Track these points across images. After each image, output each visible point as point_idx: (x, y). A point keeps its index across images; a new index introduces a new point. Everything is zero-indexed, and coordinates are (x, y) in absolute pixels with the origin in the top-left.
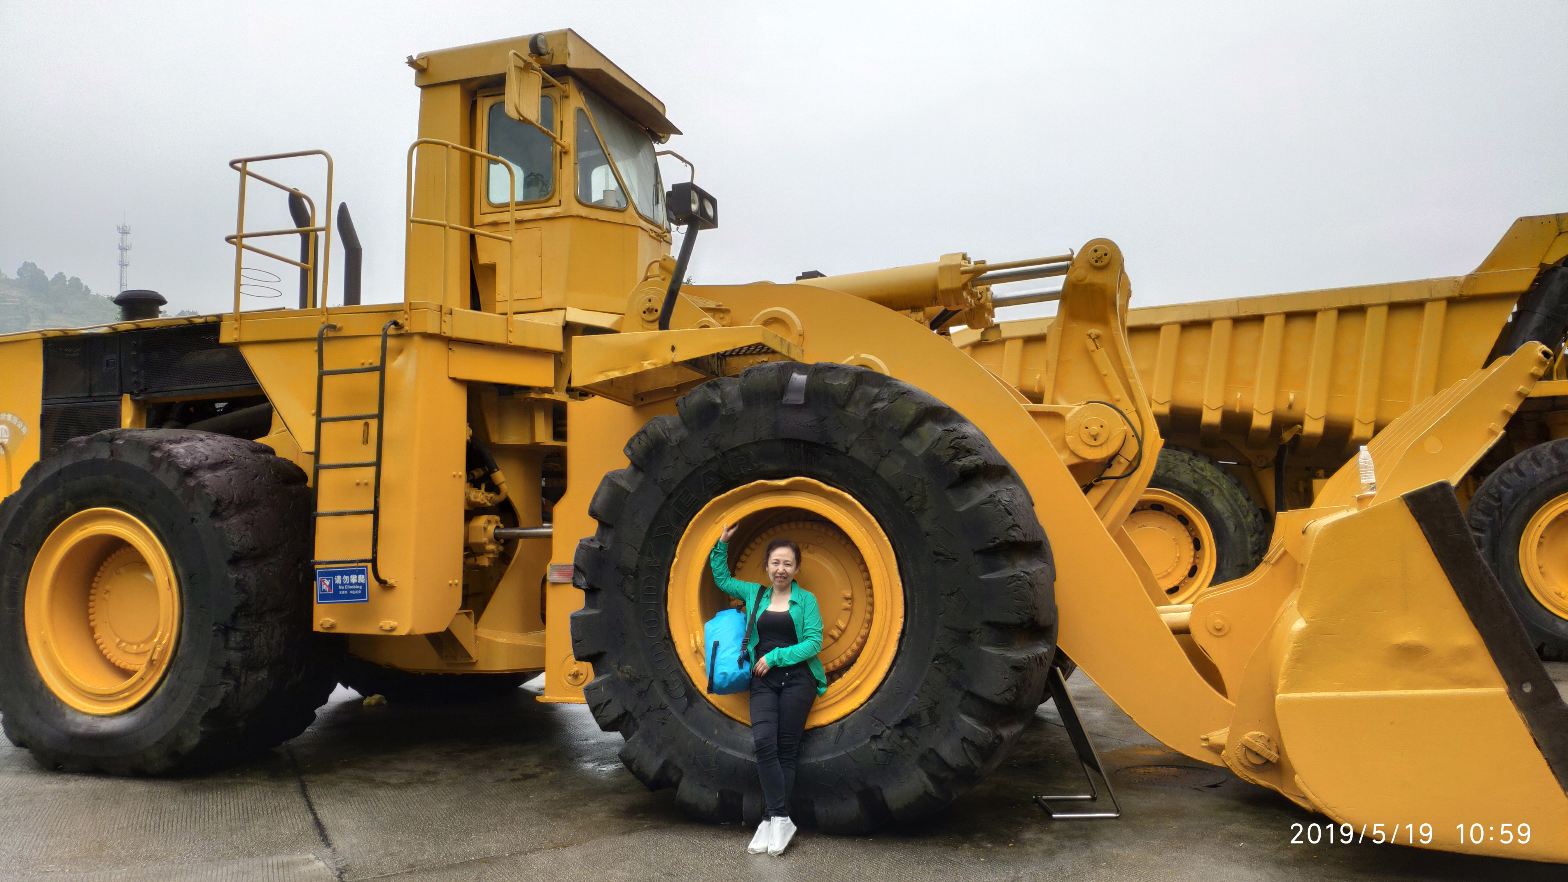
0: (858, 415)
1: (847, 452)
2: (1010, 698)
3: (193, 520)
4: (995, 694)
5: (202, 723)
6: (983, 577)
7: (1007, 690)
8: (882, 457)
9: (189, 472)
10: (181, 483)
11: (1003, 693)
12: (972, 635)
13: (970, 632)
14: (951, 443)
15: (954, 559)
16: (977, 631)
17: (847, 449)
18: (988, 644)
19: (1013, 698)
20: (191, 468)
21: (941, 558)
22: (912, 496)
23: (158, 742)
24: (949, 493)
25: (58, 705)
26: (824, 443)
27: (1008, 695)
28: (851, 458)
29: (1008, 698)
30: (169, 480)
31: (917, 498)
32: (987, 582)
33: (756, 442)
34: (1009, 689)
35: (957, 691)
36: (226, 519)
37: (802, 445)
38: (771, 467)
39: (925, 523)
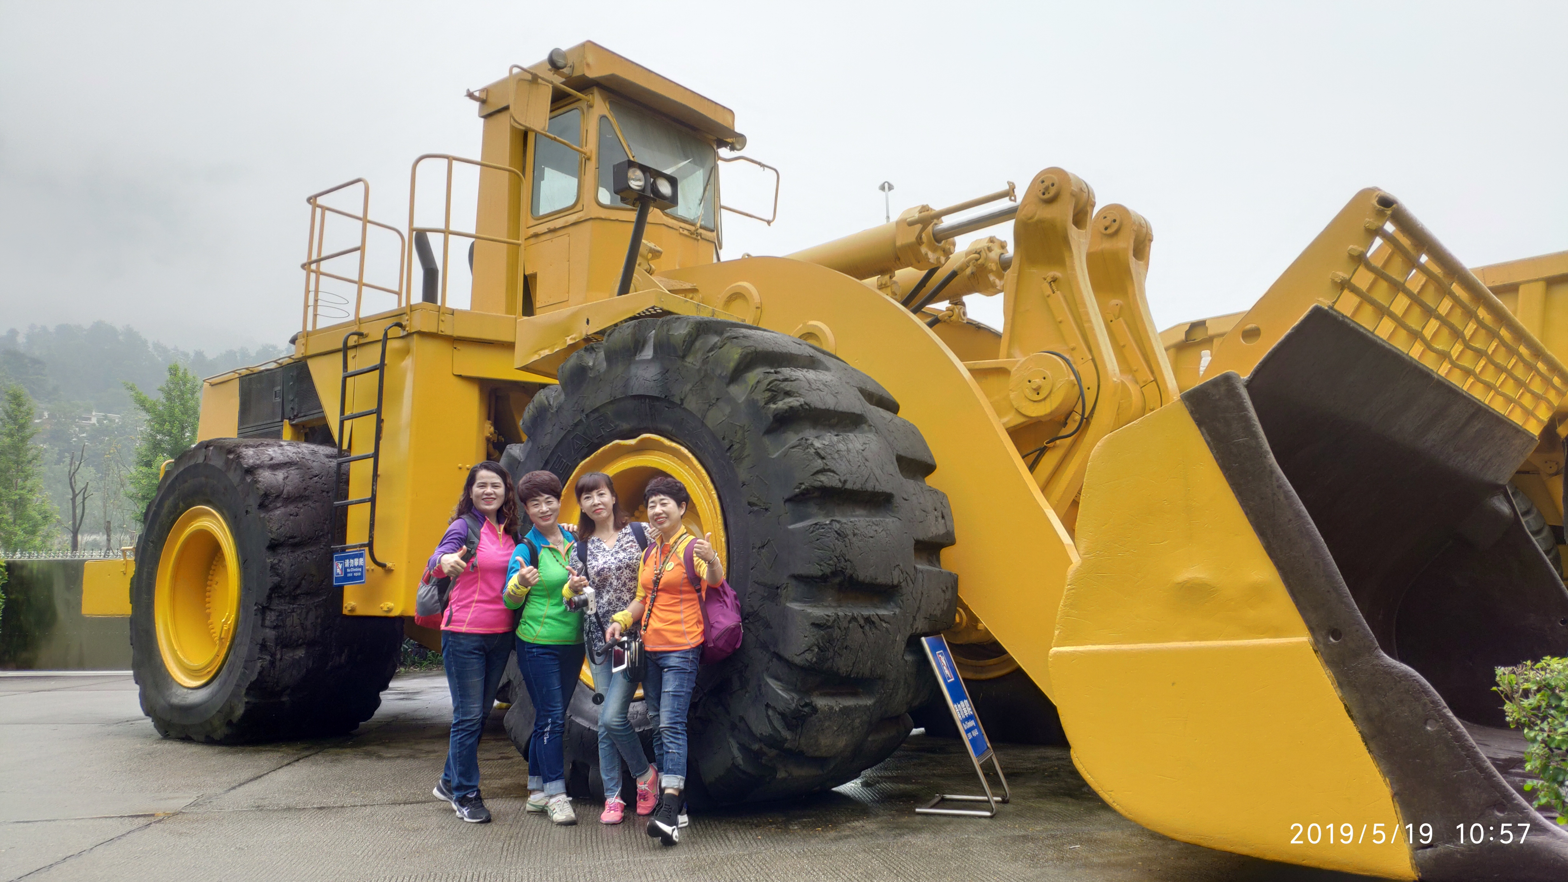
0: (695, 365)
1: (682, 404)
2: (812, 659)
3: (247, 512)
4: (796, 655)
5: (247, 694)
6: (791, 527)
7: (807, 650)
8: (710, 406)
9: (251, 471)
10: (243, 479)
11: (803, 653)
12: (779, 590)
13: (778, 588)
14: (768, 385)
15: (766, 510)
16: (784, 586)
17: (682, 400)
18: (795, 600)
19: (814, 659)
20: (252, 467)
21: (756, 508)
22: (732, 445)
23: (219, 711)
24: (767, 440)
25: (170, 680)
26: (663, 396)
27: (808, 656)
28: (685, 409)
29: (809, 659)
30: (234, 477)
31: (736, 446)
32: (793, 532)
33: (612, 401)
34: (809, 649)
35: (765, 653)
36: (271, 510)
37: (647, 400)
38: (625, 426)
39: (743, 473)
